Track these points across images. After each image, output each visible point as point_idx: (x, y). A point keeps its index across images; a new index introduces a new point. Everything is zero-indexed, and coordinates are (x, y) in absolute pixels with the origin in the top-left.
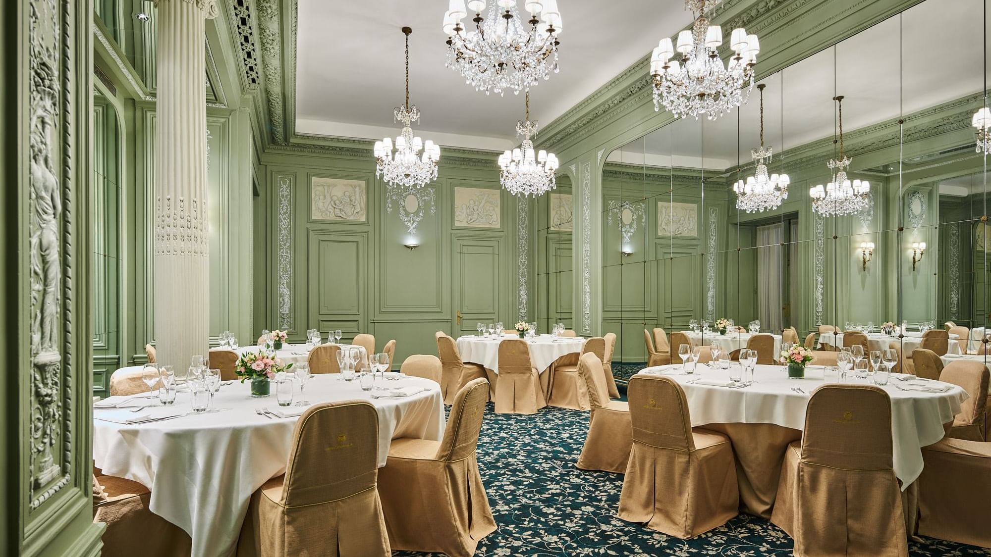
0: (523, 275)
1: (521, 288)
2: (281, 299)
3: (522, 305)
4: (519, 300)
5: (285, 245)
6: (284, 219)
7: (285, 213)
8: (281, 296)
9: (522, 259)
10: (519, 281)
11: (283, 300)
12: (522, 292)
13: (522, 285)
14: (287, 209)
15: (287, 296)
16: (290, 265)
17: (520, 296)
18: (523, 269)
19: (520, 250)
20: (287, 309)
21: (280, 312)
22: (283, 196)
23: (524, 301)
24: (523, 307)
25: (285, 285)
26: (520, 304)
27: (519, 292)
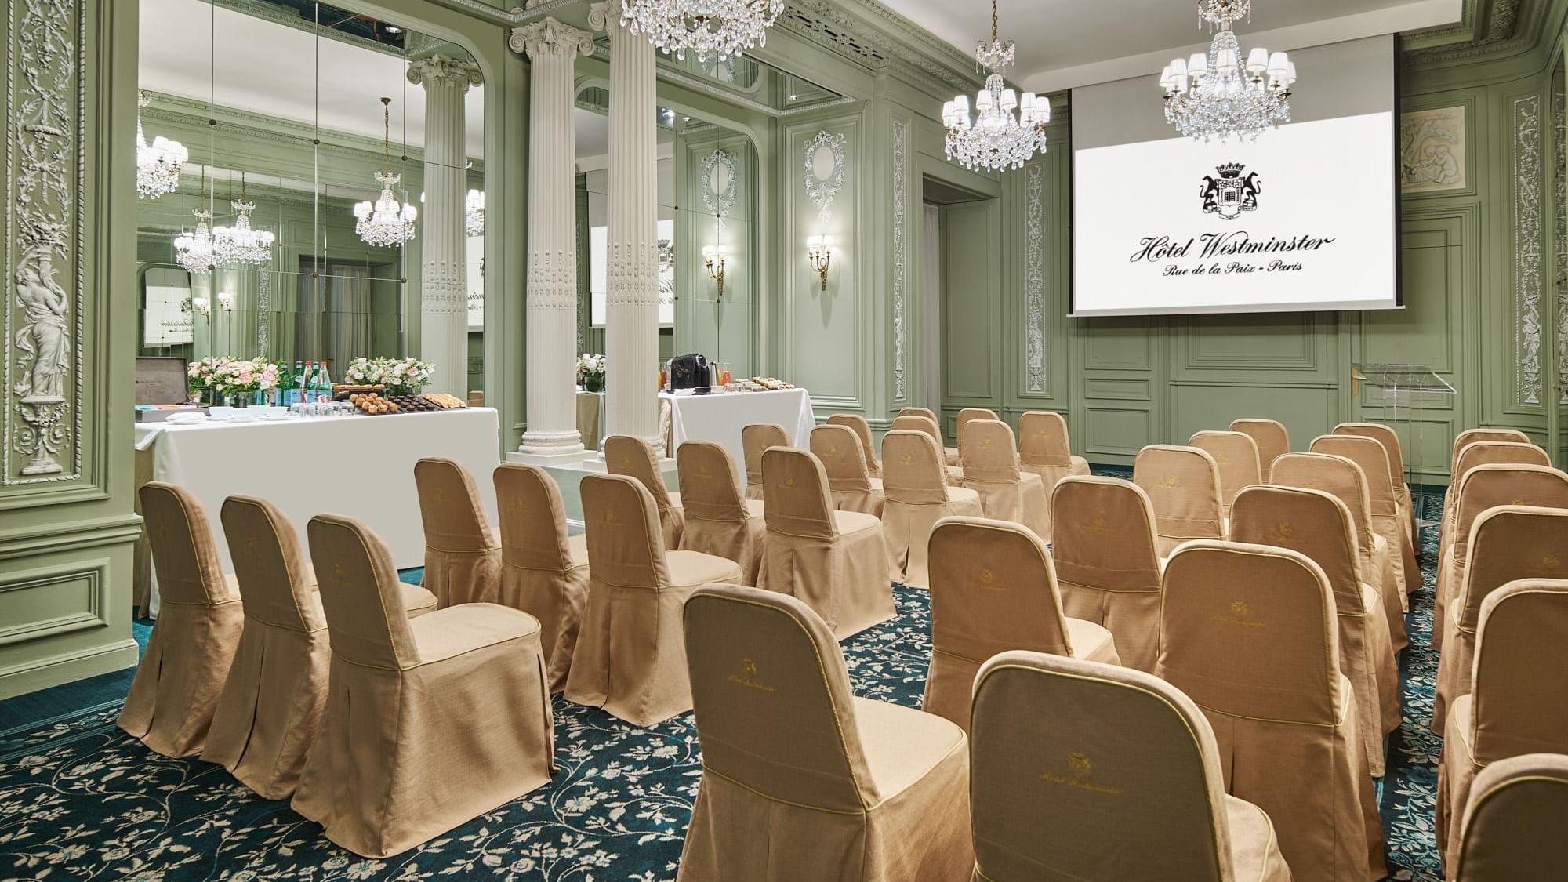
0: (1531, 287)
1: (1526, 318)
2: (1030, 346)
3: (1529, 357)
4: (1521, 345)
5: (1035, 264)
6: (1035, 226)
7: (1035, 217)
8: (1030, 341)
9: (1526, 251)
10: (1521, 301)
11: (1033, 347)
12: (1529, 328)
13: (1528, 311)
14: (1039, 210)
15: (1039, 341)
16: (1042, 294)
17: (1523, 336)
18: (1530, 275)
19: (1524, 232)
20: (1039, 361)
21: (1029, 365)
22: (1032, 191)
23: (1534, 348)
24: (1532, 360)
25: (1036, 324)
26: (1524, 353)
27: (1521, 327)
